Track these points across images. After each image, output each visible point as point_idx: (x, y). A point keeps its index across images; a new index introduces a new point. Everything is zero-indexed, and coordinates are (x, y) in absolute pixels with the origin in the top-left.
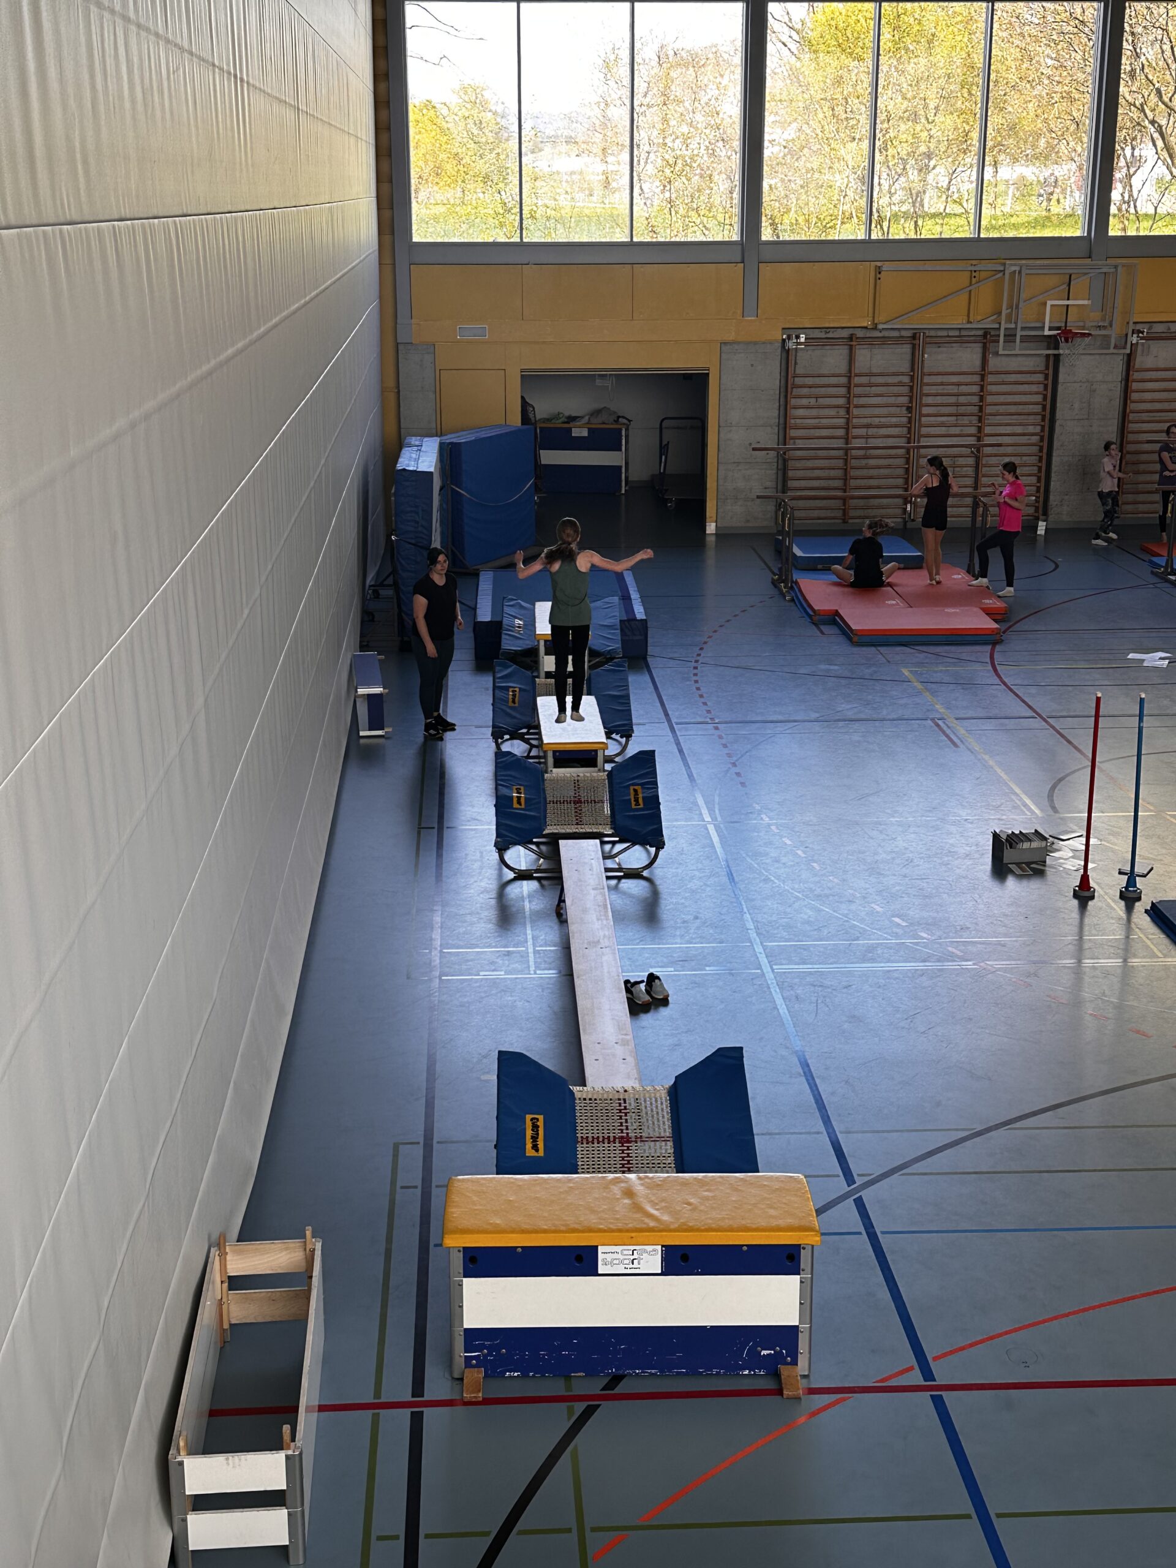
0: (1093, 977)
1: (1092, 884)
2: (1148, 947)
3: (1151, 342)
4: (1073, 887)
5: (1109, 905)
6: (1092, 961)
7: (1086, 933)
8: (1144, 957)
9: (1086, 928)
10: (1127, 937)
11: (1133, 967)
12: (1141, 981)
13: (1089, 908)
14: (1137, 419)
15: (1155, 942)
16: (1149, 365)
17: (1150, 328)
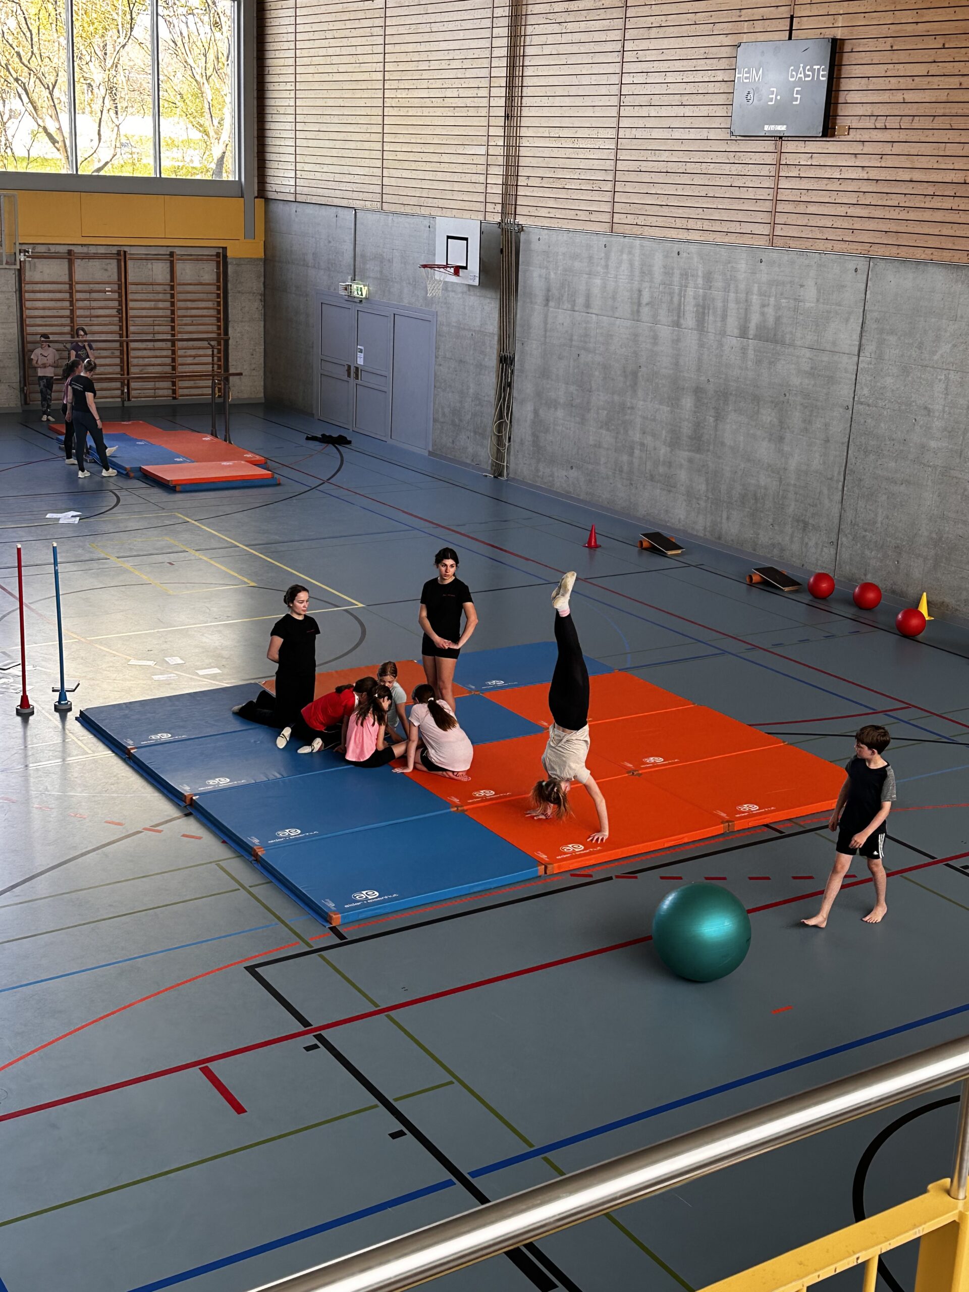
0: (36, 778)
1: (31, 702)
2: (80, 747)
3: (36, 260)
4: (16, 706)
5: (45, 717)
6: (35, 765)
7: (29, 743)
8: (77, 755)
9: (29, 739)
10: (64, 741)
11: (68, 764)
12: (76, 775)
13: (30, 722)
14: (32, 323)
15: (85, 742)
16: (37, 279)
17: (33, 249)
